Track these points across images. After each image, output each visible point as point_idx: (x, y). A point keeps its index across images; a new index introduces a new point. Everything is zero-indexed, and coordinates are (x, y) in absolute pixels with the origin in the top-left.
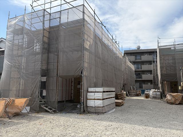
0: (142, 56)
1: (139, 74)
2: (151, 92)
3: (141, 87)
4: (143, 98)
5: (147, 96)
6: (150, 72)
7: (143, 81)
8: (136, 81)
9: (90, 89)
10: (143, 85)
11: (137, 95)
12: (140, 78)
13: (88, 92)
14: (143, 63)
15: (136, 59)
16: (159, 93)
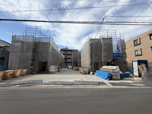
0: (68, 52)
1: (66, 59)
2: (70, 67)
3: (66, 65)
4: (67, 69)
5: (68, 68)
6: (70, 58)
7: (67, 62)
8: (65, 62)
9: (50, 66)
10: (67, 64)
11: (65, 68)
12: (66, 61)
13: (50, 67)
14: (68, 55)
15: (65, 53)
16: (72, 67)
